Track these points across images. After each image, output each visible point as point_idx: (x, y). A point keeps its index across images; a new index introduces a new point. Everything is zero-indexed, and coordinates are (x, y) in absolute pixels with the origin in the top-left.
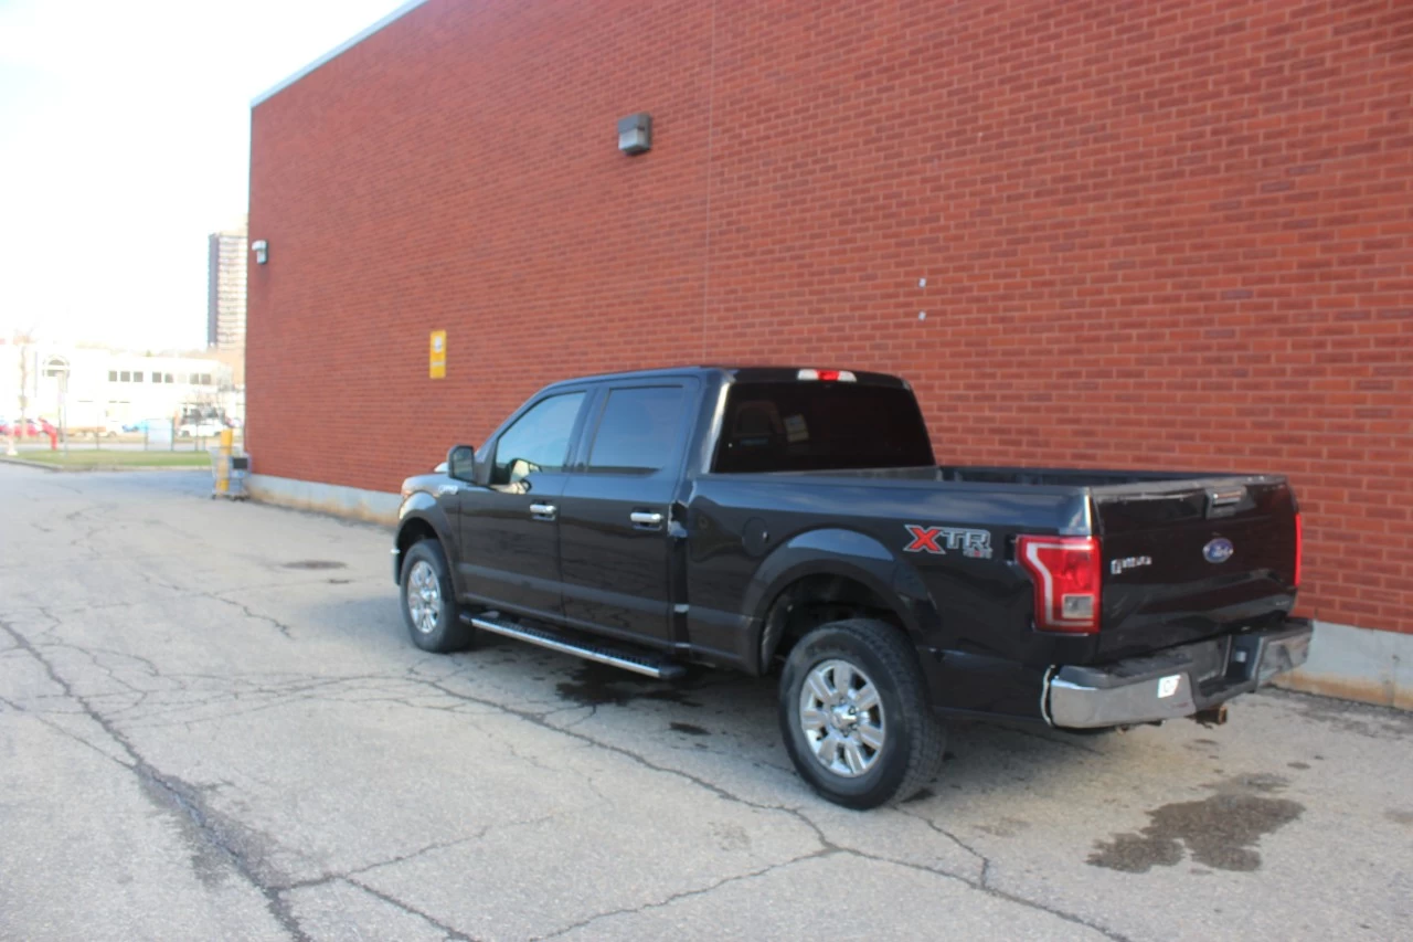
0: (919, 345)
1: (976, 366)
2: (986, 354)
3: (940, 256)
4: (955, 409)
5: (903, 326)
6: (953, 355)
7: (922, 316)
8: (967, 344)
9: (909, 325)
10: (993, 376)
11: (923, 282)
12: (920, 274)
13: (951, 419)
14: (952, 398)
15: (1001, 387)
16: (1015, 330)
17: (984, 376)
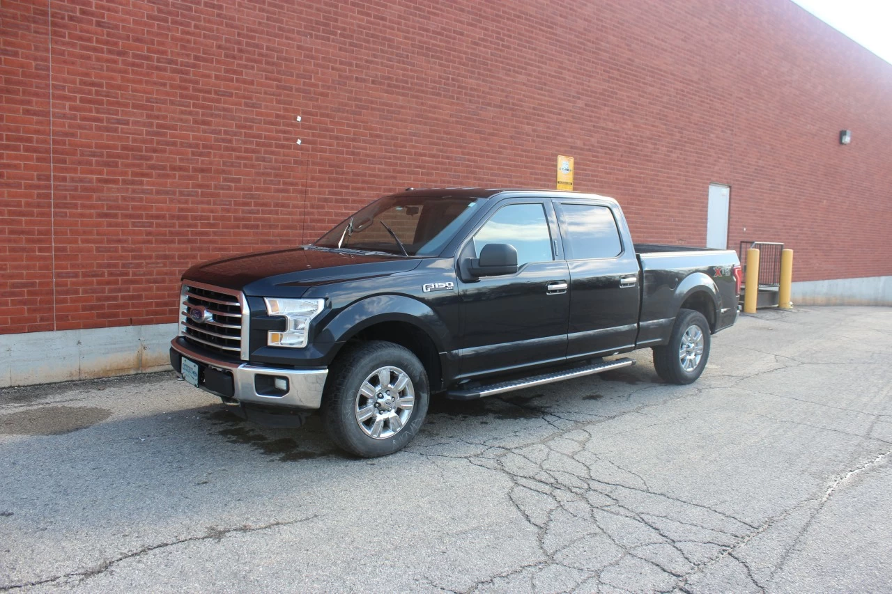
0: (296, 162)
1: (336, 180)
2: (343, 173)
3: (311, 103)
4: (323, 207)
5: (283, 146)
6: (320, 172)
7: (299, 142)
8: (330, 166)
9: (289, 147)
10: (347, 187)
11: (299, 119)
12: (297, 112)
13: (319, 214)
14: (320, 200)
15: (352, 194)
16: (360, 161)
17: (341, 187)
